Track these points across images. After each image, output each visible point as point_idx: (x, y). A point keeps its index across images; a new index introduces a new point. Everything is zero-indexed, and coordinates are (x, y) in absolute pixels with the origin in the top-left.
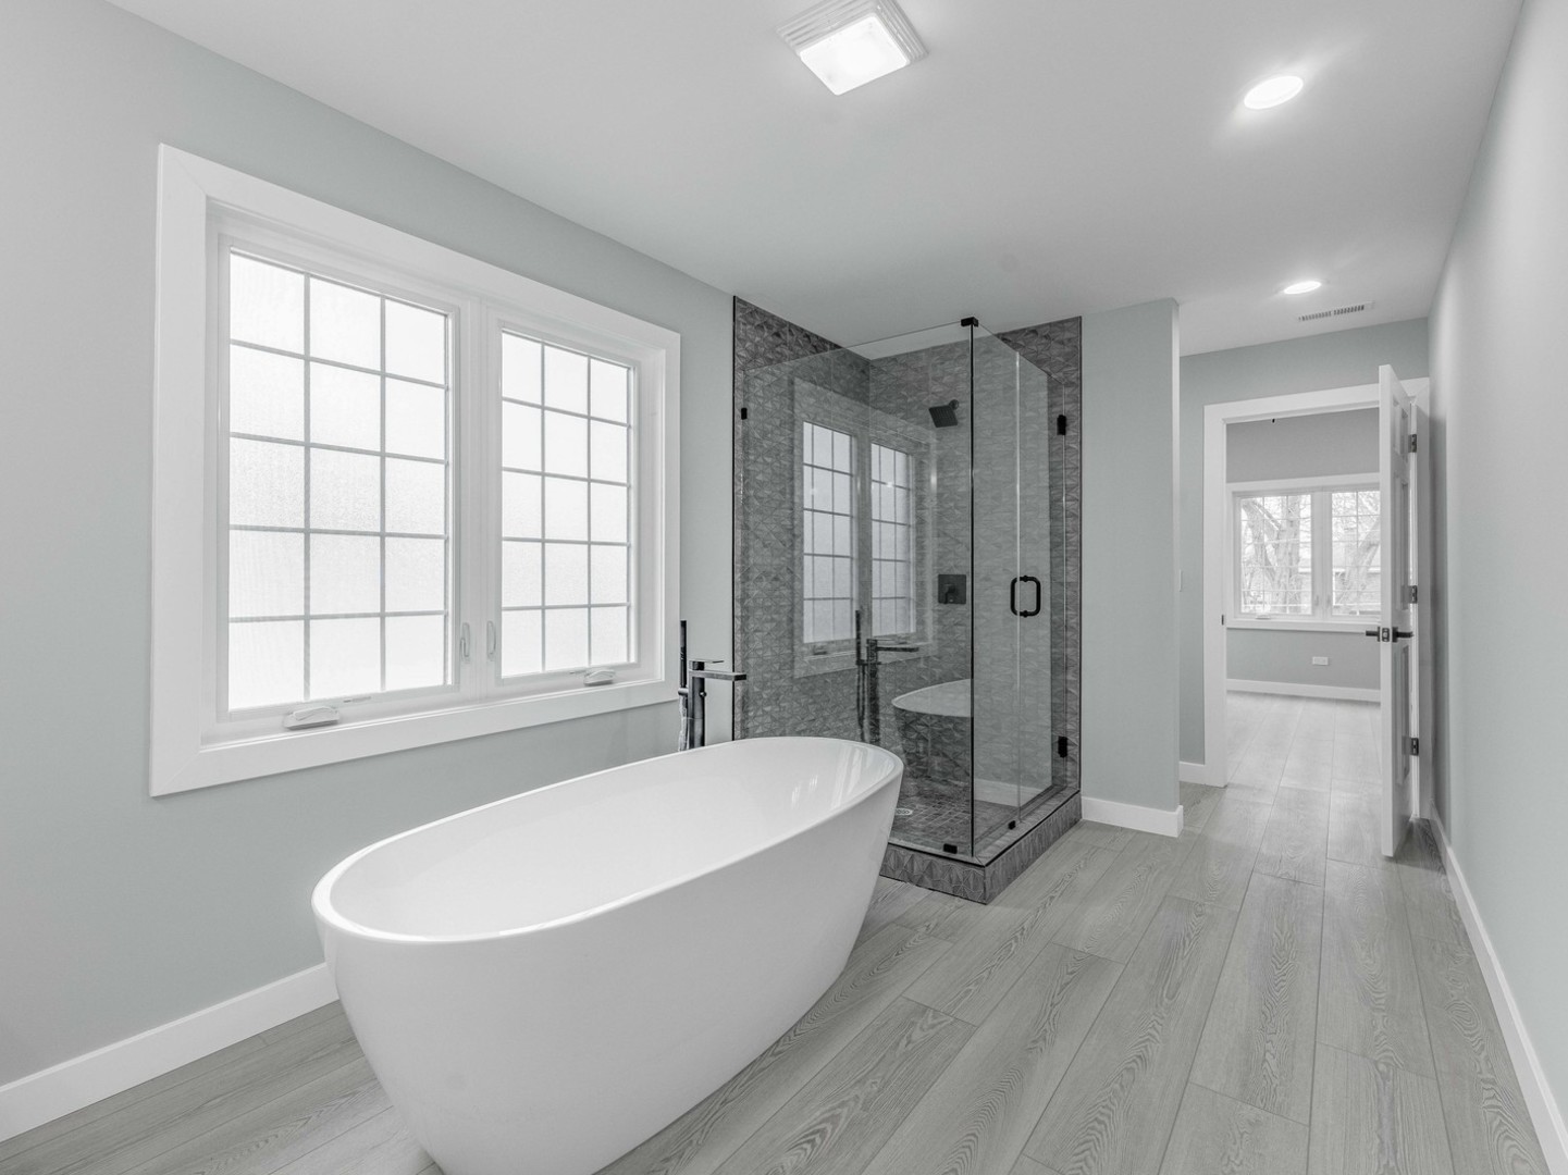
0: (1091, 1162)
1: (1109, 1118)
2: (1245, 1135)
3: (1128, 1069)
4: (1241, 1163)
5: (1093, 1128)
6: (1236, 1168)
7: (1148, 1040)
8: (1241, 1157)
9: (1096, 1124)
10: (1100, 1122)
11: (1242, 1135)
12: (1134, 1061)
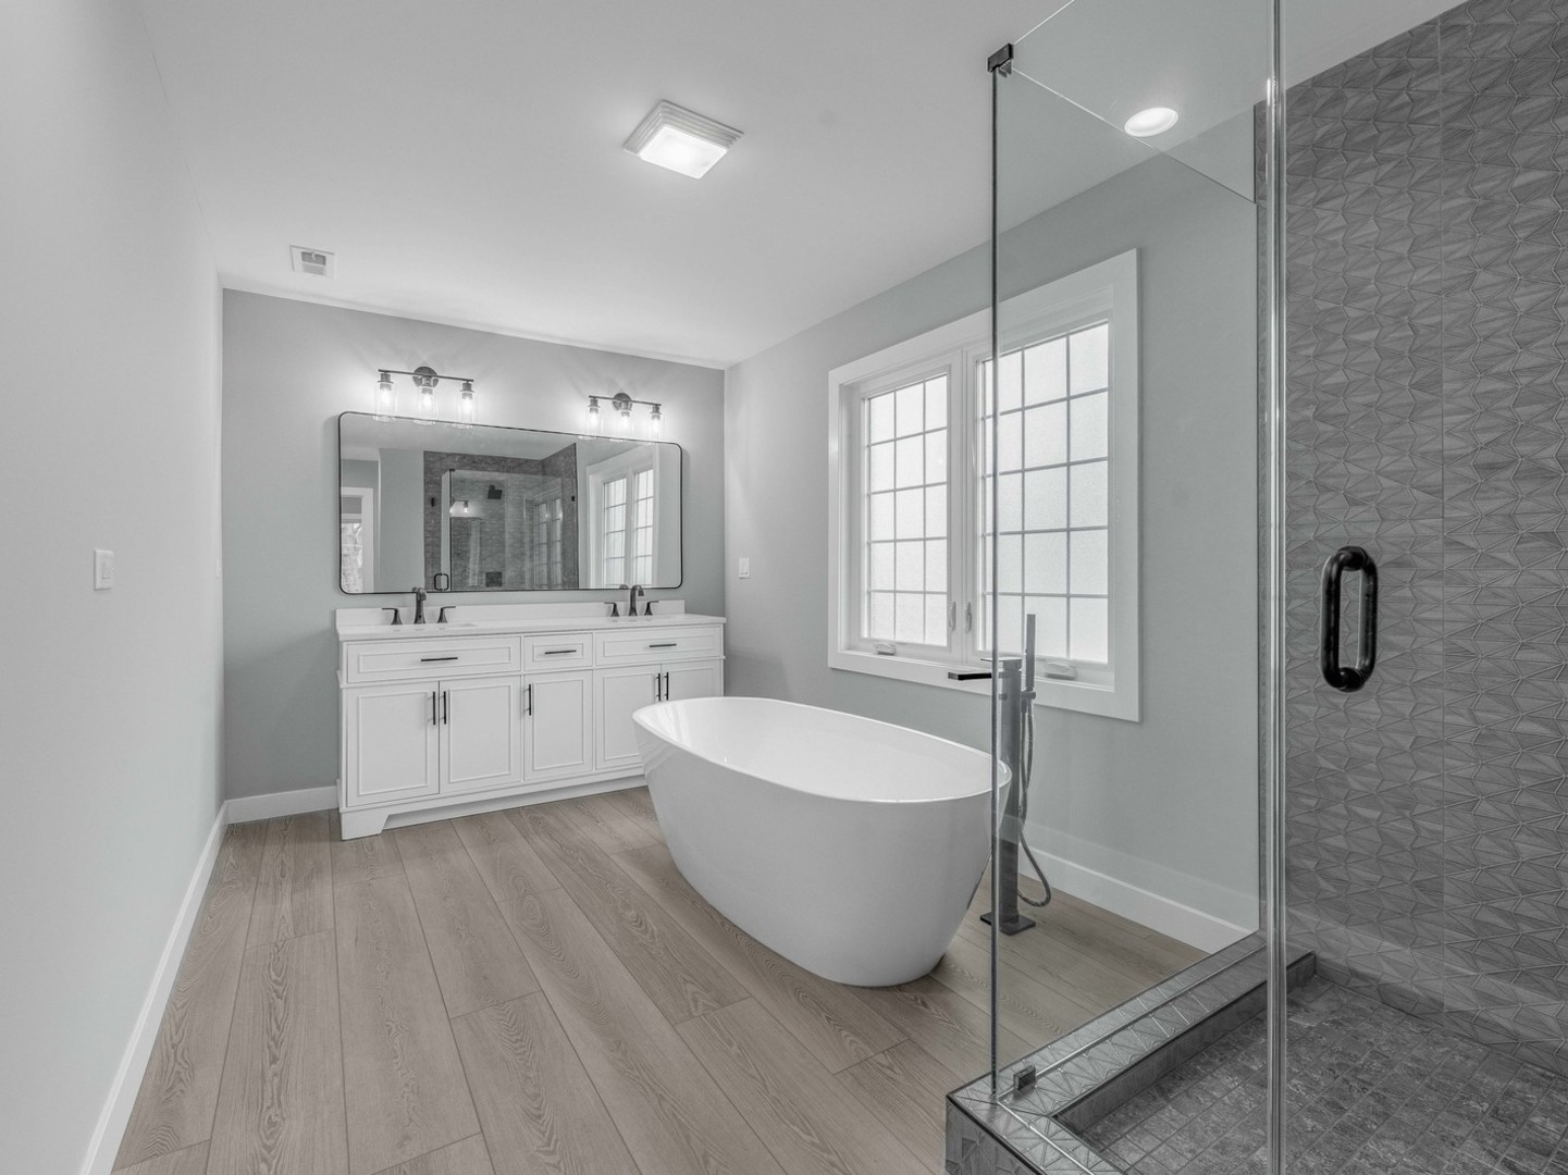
0: (501, 1017)
1: (516, 1049)
2: (407, 1122)
3: (538, 1095)
4: (403, 1097)
5: (518, 1034)
6: (406, 1089)
7: (549, 1145)
8: (405, 1100)
9: (519, 1037)
10: (517, 1041)
11: (411, 1120)
12: (539, 1109)
